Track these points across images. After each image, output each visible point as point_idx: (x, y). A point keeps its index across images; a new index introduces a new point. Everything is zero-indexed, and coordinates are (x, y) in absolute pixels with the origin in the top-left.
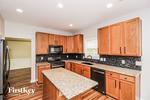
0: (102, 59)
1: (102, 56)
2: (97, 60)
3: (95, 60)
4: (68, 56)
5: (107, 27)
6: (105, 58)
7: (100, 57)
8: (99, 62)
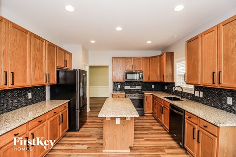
0: (197, 94)
1: (197, 88)
2: (191, 94)
3: (188, 94)
4: (153, 86)
5: (197, 38)
6: (202, 91)
7: (195, 90)
8: (193, 98)
